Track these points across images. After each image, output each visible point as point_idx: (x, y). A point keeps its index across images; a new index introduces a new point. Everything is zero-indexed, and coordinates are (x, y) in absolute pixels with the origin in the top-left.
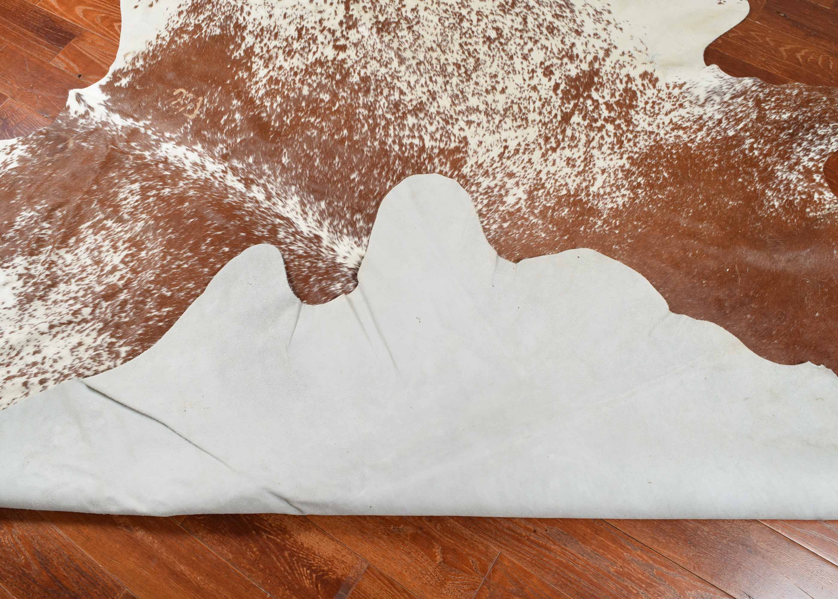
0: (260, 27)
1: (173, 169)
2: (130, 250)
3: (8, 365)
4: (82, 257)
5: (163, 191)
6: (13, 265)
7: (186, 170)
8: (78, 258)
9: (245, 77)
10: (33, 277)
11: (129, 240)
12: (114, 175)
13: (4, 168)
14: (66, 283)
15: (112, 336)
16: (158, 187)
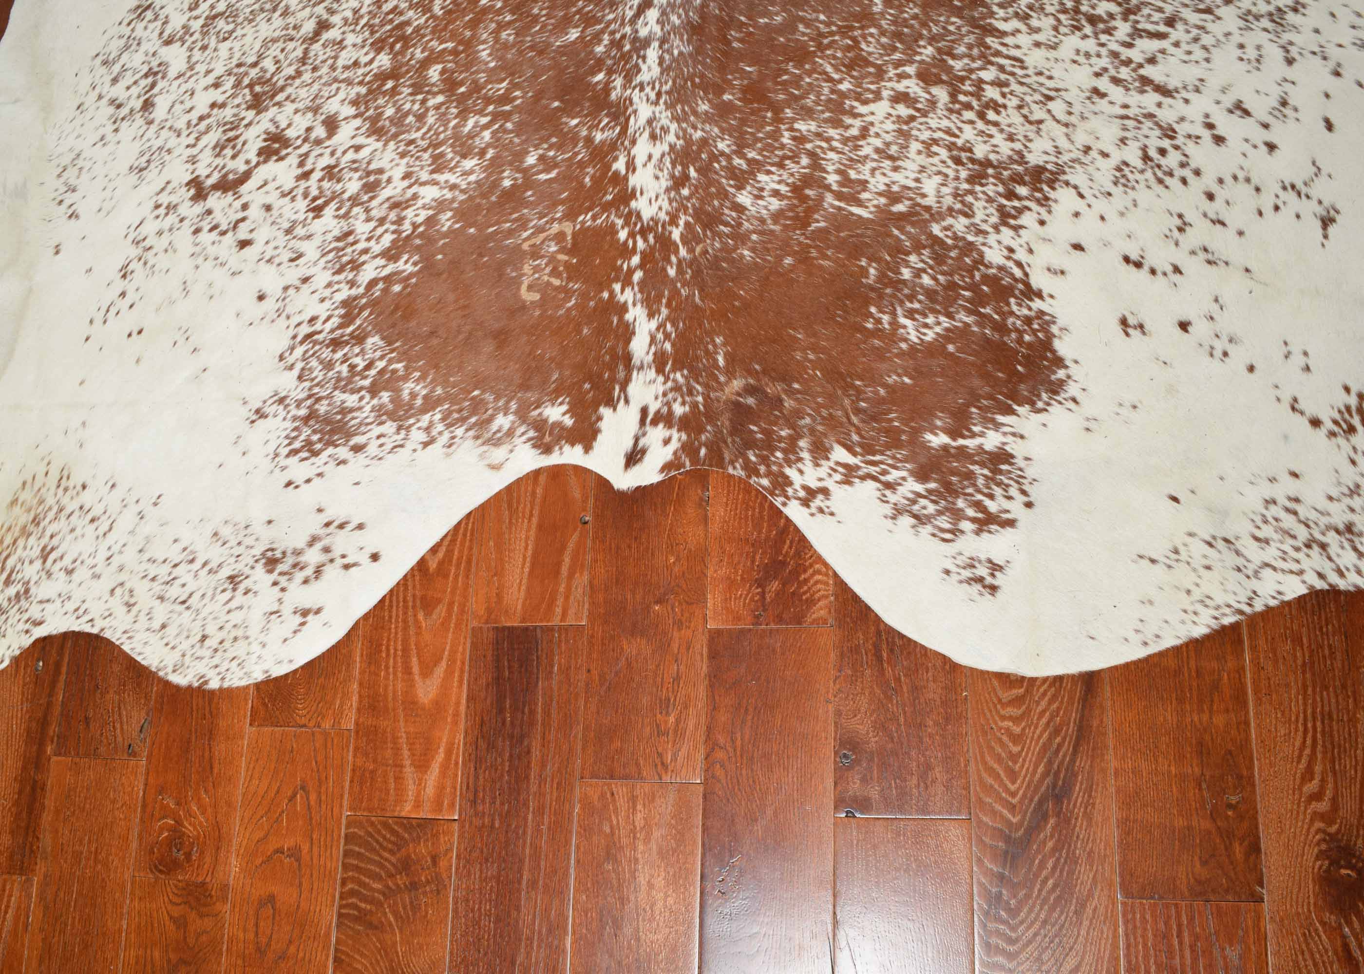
0: (337, 278)
1: (679, 168)
2: (853, 107)
3: (1150, 116)
4: (917, 168)
5: (727, 150)
6: (1008, 258)
7: (670, 145)
8: (920, 172)
9: (449, 214)
10: (1001, 209)
11: (837, 123)
12: (746, 253)
13: (858, 468)
14: (970, 150)
15: (992, 14)
16: (724, 163)
